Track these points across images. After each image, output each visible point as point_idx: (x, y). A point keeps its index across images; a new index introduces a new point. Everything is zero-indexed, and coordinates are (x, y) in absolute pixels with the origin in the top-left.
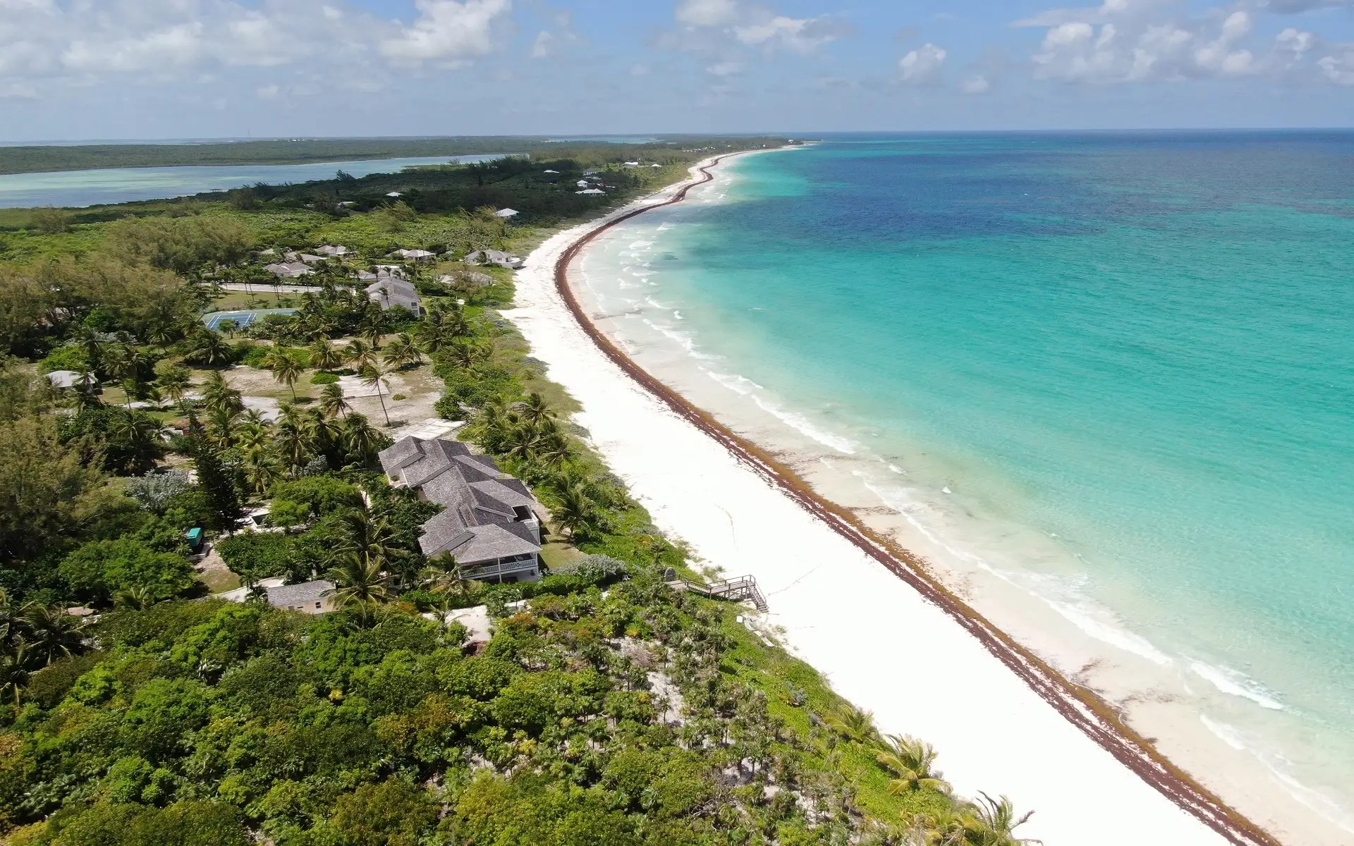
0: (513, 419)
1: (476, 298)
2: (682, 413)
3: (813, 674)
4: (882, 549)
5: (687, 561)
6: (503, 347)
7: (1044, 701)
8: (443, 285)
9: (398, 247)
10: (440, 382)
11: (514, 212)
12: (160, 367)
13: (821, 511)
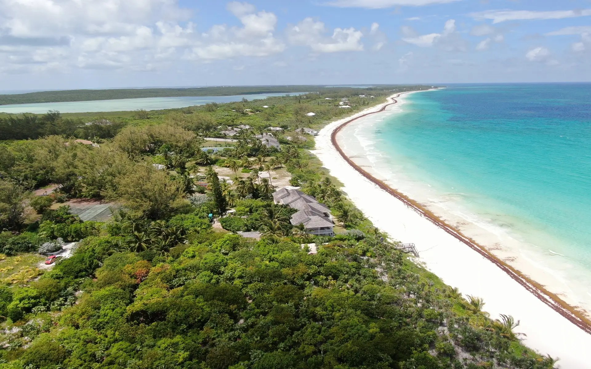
0: (320, 186)
1: (301, 145)
2: (384, 189)
3: (437, 278)
4: (467, 240)
5: (387, 239)
6: (312, 163)
7: (532, 294)
8: (288, 140)
9: (270, 126)
10: (290, 174)
11: (314, 114)
12: (187, 165)
13: (442, 226)
